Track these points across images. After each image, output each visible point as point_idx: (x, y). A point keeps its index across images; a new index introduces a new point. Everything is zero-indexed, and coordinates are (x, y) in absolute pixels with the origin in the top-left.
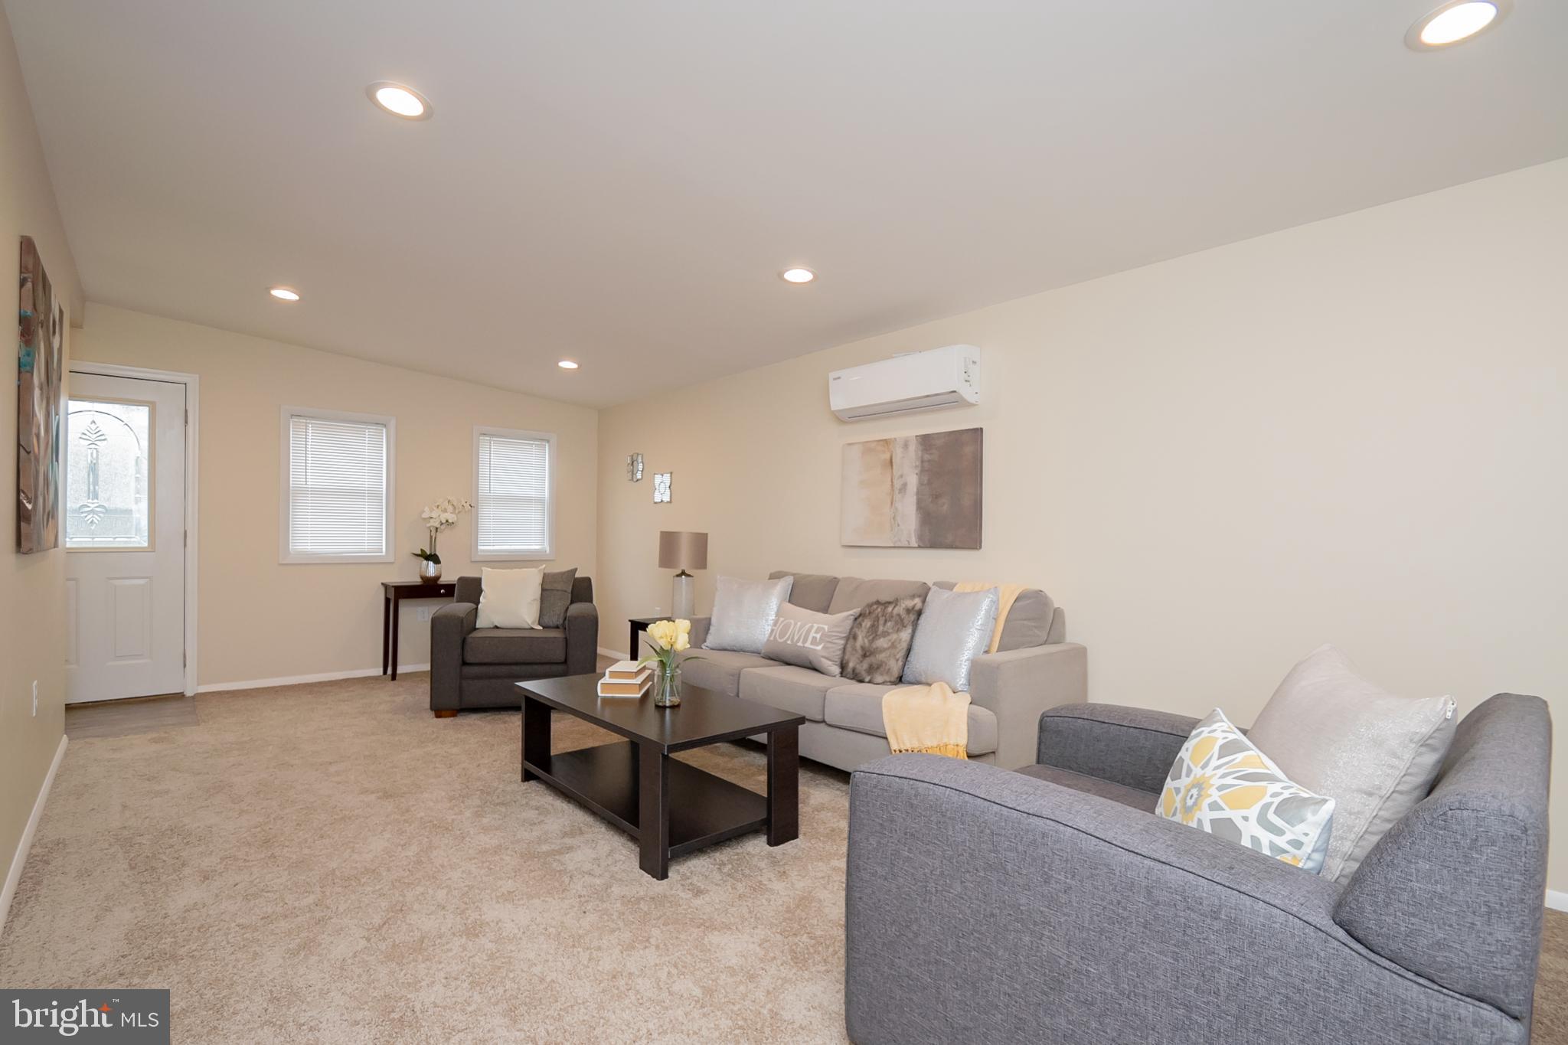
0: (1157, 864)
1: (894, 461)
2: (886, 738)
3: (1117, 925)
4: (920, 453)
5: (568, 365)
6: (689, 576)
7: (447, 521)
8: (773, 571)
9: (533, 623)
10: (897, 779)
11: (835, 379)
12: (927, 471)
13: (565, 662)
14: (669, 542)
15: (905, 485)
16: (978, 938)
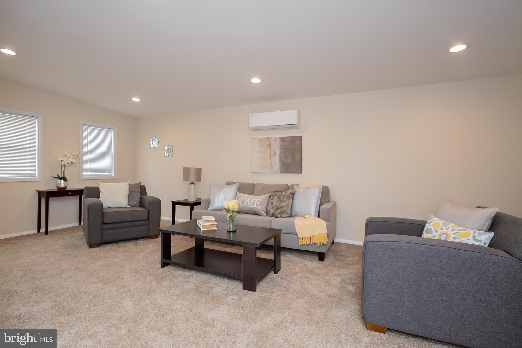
0: (473, 252)
1: (271, 145)
2: (297, 234)
3: (462, 269)
4: (281, 143)
5: (136, 100)
6: (195, 184)
7: (72, 162)
8: (227, 182)
9: (126, 205)
10: (385, 242)
11: (251, 116)
12: (283, 149)
13: (148, 220)
14: (187, 171)
15: (275, 153)
16: (417, 282)
